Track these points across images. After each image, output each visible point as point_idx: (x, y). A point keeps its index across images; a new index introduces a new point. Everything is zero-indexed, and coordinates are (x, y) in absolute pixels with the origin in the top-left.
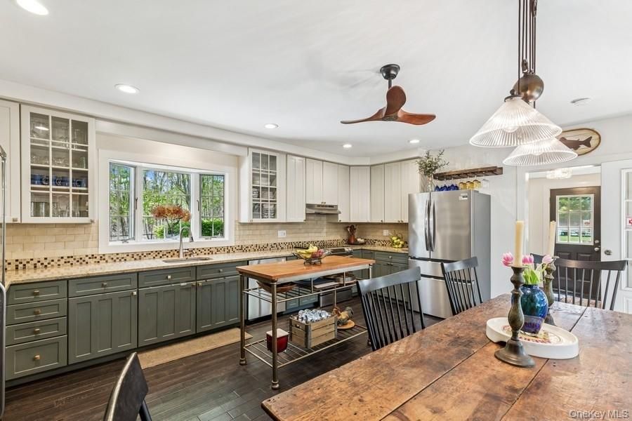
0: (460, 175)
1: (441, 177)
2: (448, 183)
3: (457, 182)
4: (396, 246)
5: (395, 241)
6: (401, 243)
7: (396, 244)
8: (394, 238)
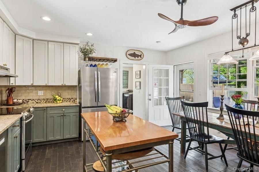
0: (100, 60)
1: (91, 59)
2: (93, 63)
3: (97, 63)
4: (58, 102)
5: (58, 99)
6: (62, 99)
7: (59, 100)
8: (57, 97)
